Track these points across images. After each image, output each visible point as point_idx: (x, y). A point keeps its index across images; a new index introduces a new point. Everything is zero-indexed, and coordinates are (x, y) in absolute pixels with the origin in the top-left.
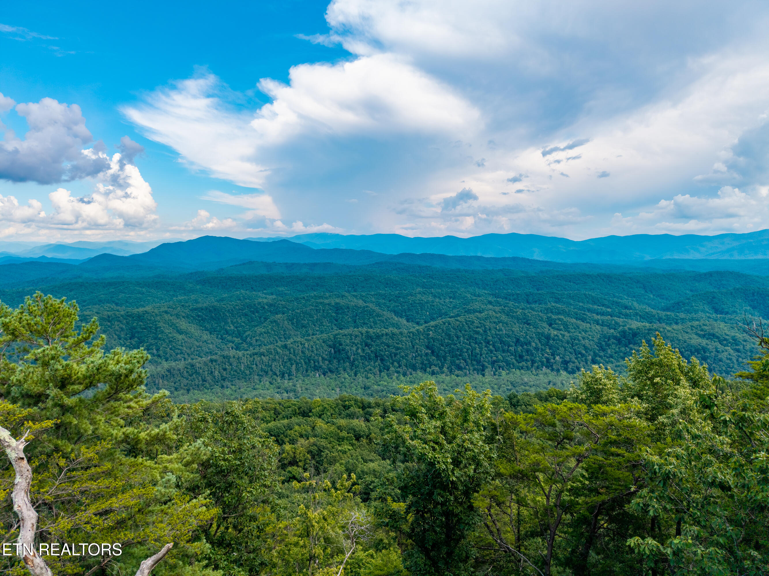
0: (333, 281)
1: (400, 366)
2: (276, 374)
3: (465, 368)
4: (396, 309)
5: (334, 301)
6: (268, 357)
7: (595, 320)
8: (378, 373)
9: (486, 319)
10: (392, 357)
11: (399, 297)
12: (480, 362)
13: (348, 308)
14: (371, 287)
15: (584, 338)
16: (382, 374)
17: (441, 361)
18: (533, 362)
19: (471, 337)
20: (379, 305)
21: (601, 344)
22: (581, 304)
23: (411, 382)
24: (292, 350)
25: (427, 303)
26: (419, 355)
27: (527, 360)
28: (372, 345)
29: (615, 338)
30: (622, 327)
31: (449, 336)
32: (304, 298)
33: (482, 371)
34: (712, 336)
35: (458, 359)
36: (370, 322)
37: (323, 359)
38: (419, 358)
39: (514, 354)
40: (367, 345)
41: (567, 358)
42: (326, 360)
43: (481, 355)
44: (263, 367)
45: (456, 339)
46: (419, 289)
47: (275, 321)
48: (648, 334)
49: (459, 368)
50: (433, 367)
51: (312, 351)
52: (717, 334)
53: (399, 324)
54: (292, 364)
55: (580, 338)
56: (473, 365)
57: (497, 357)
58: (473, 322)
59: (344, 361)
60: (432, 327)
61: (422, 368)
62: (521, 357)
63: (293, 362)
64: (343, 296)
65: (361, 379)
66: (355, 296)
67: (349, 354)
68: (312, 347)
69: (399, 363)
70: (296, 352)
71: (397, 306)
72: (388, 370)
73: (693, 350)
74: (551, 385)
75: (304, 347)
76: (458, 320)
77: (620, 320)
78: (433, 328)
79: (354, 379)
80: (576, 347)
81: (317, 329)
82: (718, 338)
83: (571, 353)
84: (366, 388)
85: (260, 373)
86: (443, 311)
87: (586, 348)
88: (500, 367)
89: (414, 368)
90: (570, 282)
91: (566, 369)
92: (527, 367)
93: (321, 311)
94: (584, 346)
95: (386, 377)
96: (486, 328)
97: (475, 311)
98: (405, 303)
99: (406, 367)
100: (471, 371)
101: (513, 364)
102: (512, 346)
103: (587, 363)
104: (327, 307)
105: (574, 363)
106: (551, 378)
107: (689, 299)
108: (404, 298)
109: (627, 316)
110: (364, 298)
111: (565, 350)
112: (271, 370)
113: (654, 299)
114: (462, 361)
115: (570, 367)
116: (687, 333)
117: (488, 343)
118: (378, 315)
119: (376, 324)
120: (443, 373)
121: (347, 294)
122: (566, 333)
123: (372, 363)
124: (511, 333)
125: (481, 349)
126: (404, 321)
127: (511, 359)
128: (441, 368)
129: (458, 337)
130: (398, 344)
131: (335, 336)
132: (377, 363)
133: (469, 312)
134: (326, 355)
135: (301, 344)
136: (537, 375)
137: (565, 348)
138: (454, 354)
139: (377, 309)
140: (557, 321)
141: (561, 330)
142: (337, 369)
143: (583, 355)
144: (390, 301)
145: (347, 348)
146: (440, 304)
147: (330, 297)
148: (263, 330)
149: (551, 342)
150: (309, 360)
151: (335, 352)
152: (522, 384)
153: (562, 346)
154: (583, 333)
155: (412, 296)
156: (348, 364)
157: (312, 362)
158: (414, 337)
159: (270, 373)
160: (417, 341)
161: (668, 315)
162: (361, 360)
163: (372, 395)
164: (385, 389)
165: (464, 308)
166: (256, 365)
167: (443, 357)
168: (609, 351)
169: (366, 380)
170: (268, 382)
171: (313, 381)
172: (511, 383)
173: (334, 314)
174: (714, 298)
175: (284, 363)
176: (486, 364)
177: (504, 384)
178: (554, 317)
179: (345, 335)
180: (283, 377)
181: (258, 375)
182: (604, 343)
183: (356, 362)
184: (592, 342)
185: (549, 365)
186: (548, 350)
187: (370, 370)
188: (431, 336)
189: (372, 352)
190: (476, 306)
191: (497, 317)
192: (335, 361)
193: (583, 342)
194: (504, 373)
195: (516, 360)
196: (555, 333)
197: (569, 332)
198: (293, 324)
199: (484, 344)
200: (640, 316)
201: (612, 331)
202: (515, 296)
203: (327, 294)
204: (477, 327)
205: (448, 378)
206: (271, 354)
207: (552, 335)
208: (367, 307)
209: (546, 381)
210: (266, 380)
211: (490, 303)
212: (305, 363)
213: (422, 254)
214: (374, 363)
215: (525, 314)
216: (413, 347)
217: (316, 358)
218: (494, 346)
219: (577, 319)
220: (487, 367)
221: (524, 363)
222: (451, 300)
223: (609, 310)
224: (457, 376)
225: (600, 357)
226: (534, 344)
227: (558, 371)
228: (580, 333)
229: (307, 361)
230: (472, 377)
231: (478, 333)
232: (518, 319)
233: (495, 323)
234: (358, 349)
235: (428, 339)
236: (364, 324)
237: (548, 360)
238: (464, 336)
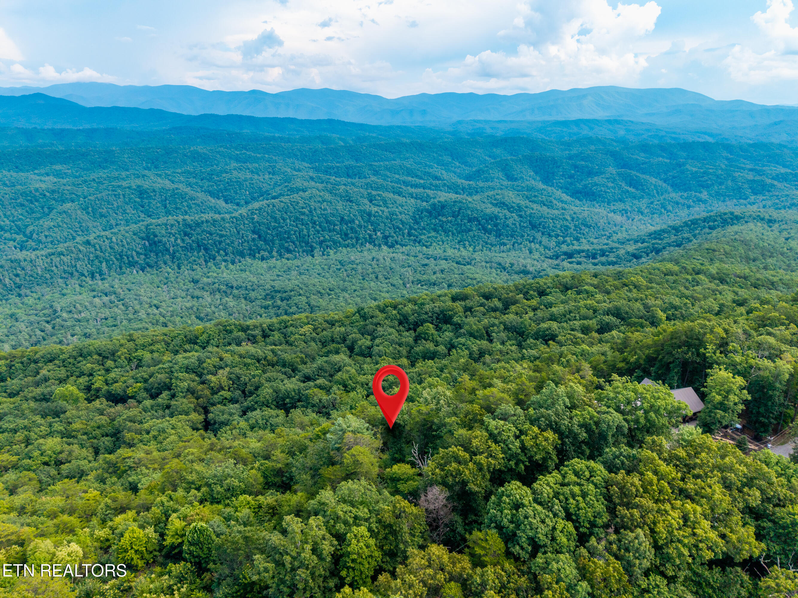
0: (126, 156)
1: (226, 254)
2: (83, 275)
3: (294, 251)
4: (211, 189)
5: (135, 183)
6: (69, 257)
7: (410, 194)
8: (204, 263)
9: (310, 198)
10: (216, 246)
11: (212, 175)
12: (308, 243)
13: (154, 191)
14: (175, 162)
15: (400, 213)
16: (209, 264)
17: (269, 245)
18: (357, 239)
19: (297, 219)
20: (190, 185)
21: (415, 217)
22: (397, 176)
23: (241, 270)
24: (97, 247)
25: (245, 181)
26: (245, 241)
27: (351, 238)
28: (192, 234)
29: (427, 211)
30: (432, 200)
31: (275, 220)
32: (94, 180)
33: (311, 252)
34: (502, 204)
35: (287, 242)
36: (183, 206)
37: (138, 253)
38: (246, 244)
39: (340, 232)
40: (186, 234)
41: (387, 233)
42: (141, 254)
43: (309, 236)
44: (66, 268)
45: (282, 221)
46: (234, 164)
47: (64, 212)
48: (454, 205)
49: (289, 251)
50: (262, 253)
51: (123, 246)
52: (507, 203)
53: (217, 207)
54: (101, 262)
55: (398, 213)
56: (302, 247)
57: (324, 237)
58: (298, 203)
59: (163, 254)
60: (256, 210)
61: (250, 254)
62: (346, 235)
63: (102, 259)
64: (143, 176)
65: (186, 272)
66: (160, 176)
67: (168, 246)
68: (122, 241)
69: (225, 251)
70: (103, 248)
71: (212, 186)
72: (214, 259)
73: (488, 218)
74: (375, 261)
75: (112, 242)
76: (282, 202)
77: (430, 192)
78: (257, 212)
79: (179, 273)
80: (394, 222)
81: (121, 217)
82: (507, 205)
83: (390, 228)
84: (195, 282)
85: (63, 275)
86: (264, 190)
87: (403, 223)
88: (327, 247)
89: (242, 255)
90: (386, 151)
91: (386, 244)
92: (352, 244)
93: (121, 196)
94: (401, 220)
95: (214, 267)
96: (311, 208)
97: (298, 190)
98: (220, 181)
99: (233, 254)
100: (300, 253)
101: (339, 243)
102: (337, 225)
103: (404, 236)
104: (127, 191)
105: (393, 237)
106: (374, 254)
107: (487, 167)
108: (218, 176)
109: (437, 188)
110: (170, 178)
111: (385, 225)
112: (77, 271)
113: (459, 167)
114: (291, 244)
115: (390, 241)
116: (484, 203)
117: (314, 223)
118: (192, 199)
119: (191, 208)
120: (273, 257)
121: (146, 172)
122: (385, 209)
123: (195, 253)
124: (335, 212)
125: (308, 230)
126: (221, 203)
127: (337, 238)
128: (270, 252)
129: (284, 220)
130: (222, 231)
131: (147, 226)
132: (201, 254)
133: (292, 190)
134: (141, 249)
135: (107, 238)
136: (361, 252)
137: (385, 224)
138: (282, 237)
139: (188, 190)
140: (377, 197)
141: (381, 206)
142: (156, 263)
143: (400, 229)
144: (202, 180)
145: (164, 239)
146: (260, 181)
147: (127, 177)
148: (52, 224)
149: (372, 218)
150: (121, 256)
151: (150, 245)
152: (350, 263)
153: (382, 222)
154: (400, 208)
155: (227, 173)
156: (168, 256)
157: (125, 258)
158: (238, 222)
159: (76, 274)
160: (242, 226)
161: (469, 185)
162: (182, 251)
163: (203, 288)
164: (216, 281)
165: (286, 186)
166: (57, 267)
167: (271, 241)
168: (422, 224)
169: (193, 273)
170: (77, 286)
171: (131, 277)
172: (340, 262)
173: (138, 200)
174: (507, 165)
175: (91, 262)
176: (314, 245)
177: (333, 264)
178: (374, 193)
179: (159, 225)
180: (93, 277)
181: (62, 278)
182: (417, 216)
183: (177, 254)
184: (407, 217)
185: (372, 241)
186: (370, 227)
187: (195, 261)
188: (255, 220)
189: (193, 241)
190: (298, 183)
191: (321, 196)
192: (152, 254)
193: (400, 217)
194: (332, 252)
195: (342, 239)
196: (376, 209)
197: (388, 208)
198: (88, 213)
199: (311, 225)
200: (448, 186)
201: (425, 204)
202: (336, 170)
203: (124, 174)
204: (303, 208)
205: (279, 263)
206: (72, 253)
207: (373, 212)
208: (177, 189)
209: (370, 257)
210: (74, 282)
211: (312, 178)
212: (117, 259)
213: (228, 116)
214: (198, 253)
215: (347, 191)
216: (238, 232)
217: (129, 253)
218: (320, 226)
219: (394, 193)
220: (315, 248)
221: (349, 241)
222: (271, 176)
223: (422, 181)
224: (288, 259)
225: (415, 230)
226: (357, 222)
227: (380, 246)
228: (397, 207)
229: (118, 256)
230: (302, 259)
231: (303, 214)
232: (341, 197)
233: (319, 202)
234: (176, 239)
235: (253, 223)
236: (177, 208)
237: (370, 236)
238: (290, 217)
